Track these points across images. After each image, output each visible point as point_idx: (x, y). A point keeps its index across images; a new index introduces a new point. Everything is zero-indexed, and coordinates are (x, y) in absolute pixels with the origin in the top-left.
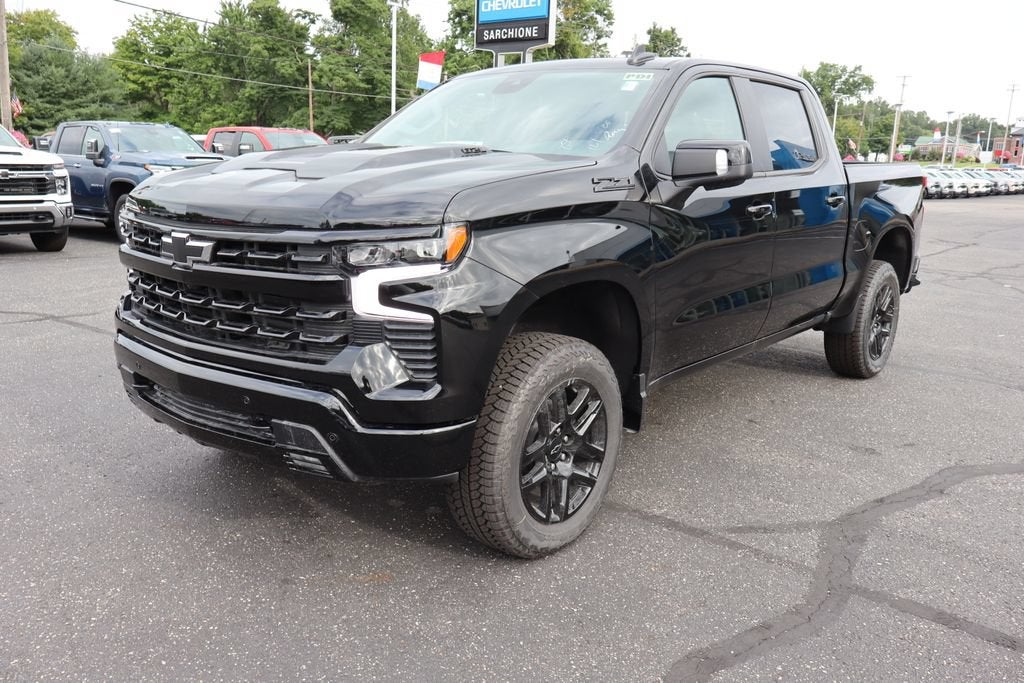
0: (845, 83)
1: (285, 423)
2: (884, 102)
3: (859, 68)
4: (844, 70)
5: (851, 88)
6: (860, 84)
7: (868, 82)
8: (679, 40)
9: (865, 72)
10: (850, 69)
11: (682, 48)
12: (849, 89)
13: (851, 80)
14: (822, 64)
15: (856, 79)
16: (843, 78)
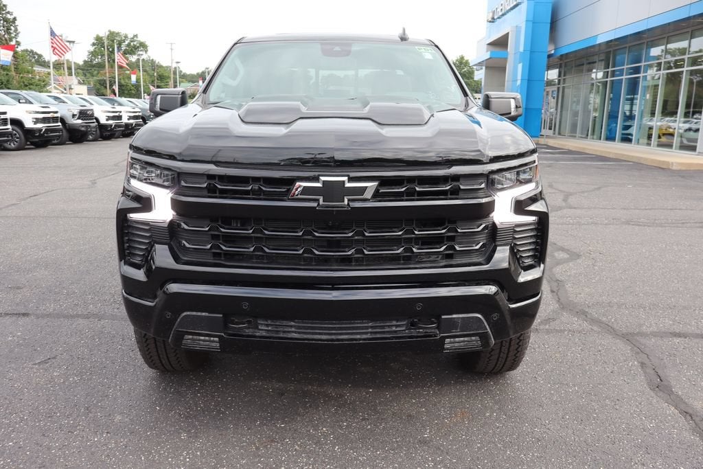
0: (129, 45)
1: (454, 316)
2: (153, 60)
3: (136, 36)
4: (126, 37)
5: (132, 50)
6: (138, 47)
7: (143, 46)
8: (5, 6)
9: (141, 39)
10: (130, 36)
11: (8, 13)
12: (131, 50)
13: (132, 44)
14: (110, 31)
15: (135, 43)
16: (127, 42)
